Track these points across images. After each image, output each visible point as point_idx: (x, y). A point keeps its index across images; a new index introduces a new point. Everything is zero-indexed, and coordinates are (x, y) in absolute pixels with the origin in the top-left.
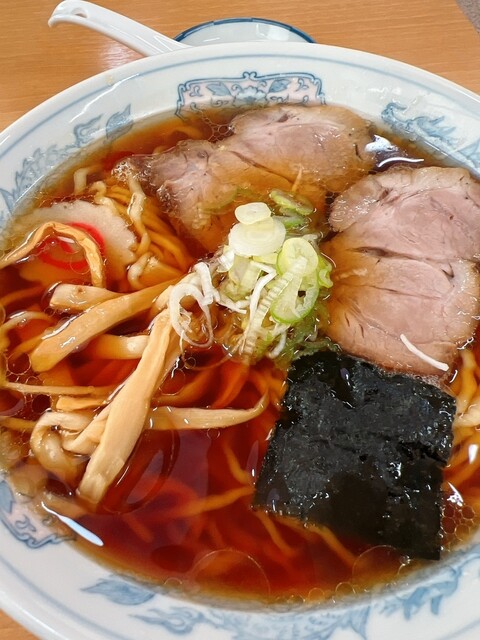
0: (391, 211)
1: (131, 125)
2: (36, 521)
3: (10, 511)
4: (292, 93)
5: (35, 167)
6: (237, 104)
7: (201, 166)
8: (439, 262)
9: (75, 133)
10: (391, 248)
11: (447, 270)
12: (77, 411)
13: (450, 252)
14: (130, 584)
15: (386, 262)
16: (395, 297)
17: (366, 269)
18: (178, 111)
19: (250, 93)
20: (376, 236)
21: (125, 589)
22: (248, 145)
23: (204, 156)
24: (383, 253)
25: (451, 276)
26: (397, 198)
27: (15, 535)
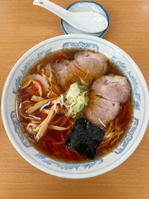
0: (106, 87)
1: (51, 53)
2: (27, 142)
3: (23, 140)
4: (91, 48)
5: (29, 64)
6: (77, 49)
7: (66, 68)
8: (112, 101)
9: (38, 55)
10: (103, 96)
11: (113, 103)
12: (35, 124)
13: (115, 99)
14: (42, 155)
15: (101, 99)
16: (100, 108)
17: (97, 100)
18: (63, 50)
19: (81, 47)
20: (101, 93)
21: (41, 156)
22: (78, 63)
23: (67, 65)
24: (101, 97)
25: (114, 105)
26: (108, 83)
27: (24, 145)
